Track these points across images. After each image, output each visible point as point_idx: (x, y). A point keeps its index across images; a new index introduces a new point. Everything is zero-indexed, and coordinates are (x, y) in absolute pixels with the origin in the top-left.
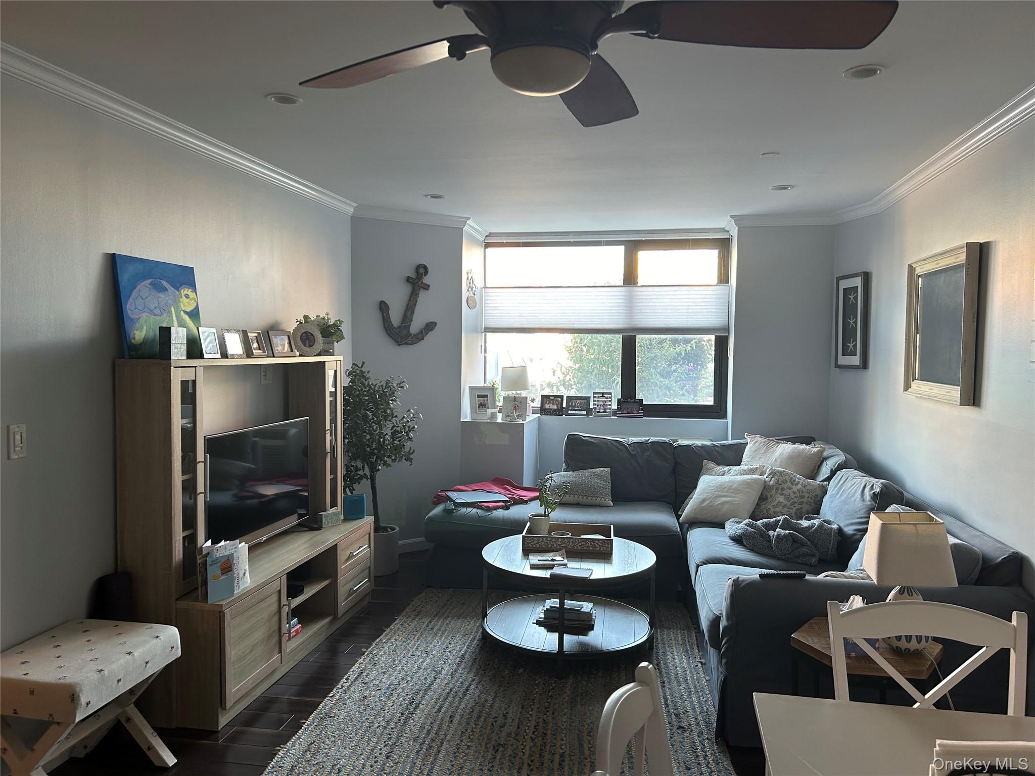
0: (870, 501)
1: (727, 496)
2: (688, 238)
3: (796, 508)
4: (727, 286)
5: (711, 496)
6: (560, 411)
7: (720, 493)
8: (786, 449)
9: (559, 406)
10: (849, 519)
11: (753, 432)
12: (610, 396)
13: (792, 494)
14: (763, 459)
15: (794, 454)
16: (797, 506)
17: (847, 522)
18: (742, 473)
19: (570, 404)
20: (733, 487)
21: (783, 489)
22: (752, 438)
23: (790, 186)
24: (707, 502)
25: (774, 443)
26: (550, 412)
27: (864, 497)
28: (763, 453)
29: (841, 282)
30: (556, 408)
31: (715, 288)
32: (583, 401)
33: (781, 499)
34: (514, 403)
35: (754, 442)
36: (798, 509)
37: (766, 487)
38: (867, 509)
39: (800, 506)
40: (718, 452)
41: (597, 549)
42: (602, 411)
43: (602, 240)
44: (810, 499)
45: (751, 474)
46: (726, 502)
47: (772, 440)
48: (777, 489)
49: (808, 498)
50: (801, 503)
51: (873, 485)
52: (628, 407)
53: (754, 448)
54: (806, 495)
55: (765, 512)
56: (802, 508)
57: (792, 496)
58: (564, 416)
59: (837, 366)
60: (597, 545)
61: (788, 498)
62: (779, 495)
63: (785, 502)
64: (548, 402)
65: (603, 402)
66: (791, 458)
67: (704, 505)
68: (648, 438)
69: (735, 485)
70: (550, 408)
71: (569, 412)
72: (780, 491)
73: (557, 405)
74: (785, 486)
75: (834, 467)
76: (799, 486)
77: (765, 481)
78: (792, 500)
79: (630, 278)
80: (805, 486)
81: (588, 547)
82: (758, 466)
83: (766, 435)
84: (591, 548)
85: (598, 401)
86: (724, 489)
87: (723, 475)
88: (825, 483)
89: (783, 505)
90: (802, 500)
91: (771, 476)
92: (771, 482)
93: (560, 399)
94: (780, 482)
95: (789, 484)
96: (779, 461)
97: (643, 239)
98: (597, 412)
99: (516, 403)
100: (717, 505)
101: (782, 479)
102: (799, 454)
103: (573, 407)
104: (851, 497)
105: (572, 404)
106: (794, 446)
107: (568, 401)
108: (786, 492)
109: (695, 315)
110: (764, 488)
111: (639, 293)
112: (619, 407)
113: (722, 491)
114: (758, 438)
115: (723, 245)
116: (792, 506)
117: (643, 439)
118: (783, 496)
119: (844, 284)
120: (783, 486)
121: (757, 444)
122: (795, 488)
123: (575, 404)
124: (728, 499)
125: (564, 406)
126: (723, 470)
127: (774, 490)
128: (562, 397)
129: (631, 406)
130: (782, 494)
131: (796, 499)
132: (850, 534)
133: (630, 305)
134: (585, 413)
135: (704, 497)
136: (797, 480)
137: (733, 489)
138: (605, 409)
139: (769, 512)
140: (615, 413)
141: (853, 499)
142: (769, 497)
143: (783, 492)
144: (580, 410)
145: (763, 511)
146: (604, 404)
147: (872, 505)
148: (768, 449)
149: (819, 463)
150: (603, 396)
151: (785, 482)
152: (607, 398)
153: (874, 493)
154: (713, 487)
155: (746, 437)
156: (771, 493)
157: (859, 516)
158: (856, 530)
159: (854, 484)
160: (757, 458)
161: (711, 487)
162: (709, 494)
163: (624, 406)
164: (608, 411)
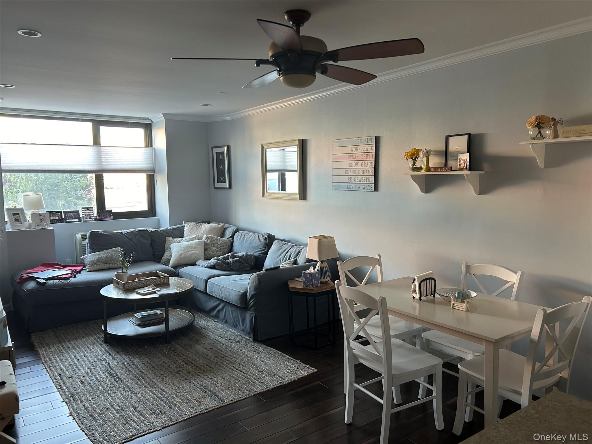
0: (264, 241)
1: (193, 251)
2: (130, 121)
3: (222, 251)
4: (151, 148)
5: (184, 252)
6: (61, 221)
7: (188, 250)
8: (205, 227)
9: (60, 217)
10: (254, 250)
11: (187, 221)
12: (92, 209)
13: (218, 245)
14: (197, 233)
15: (212, 228)
16: (222, 250)
17: (254, 251)
18: (190, 240)
19: (67, 216)
20: (193, 246)
21: (214, 244)
22: (187, 223)
23: (209, 105)
24: (183, 255)
25: (199, 225)
26: (55, 221)
27: (260, 240)
28: (196, 230)
29: (214, 149)
30: (58, 219)
31: (143, 149)
32: (75, 214)
33: (215, 248)
34: (39, 217)
35: (189, 225)
36: (223, 251)
37: (206, 244)
38: (263, 244)
39: (223, 250)
40: (171, 232)
41: (162, 282)
42: (88, 218)
43: (79, 118)
44: (226, 247)
45: (194, 240)
46: (193, 253)
47: (197, 223)
48: (212, 244)
49: (226, 246)
50: (224, 249)
51: (263, 235)
52: (104, 214)
53: (190, 228)
54: (225, 245)
55: (209, 255)
56: (224, 251)
57: (219, 246)
58: (64, 223)
59: (215, 188)
60: (162, 280)
61: (217, 248)
62: (212, 247)
63: (217, 250)
64: (52, 216)
65: (88, 213)
66: (211, 230)
67: (182, 257)
68: (134, 229)
69: (194, 245)
70: (54, 219)
71: (67, 220)
72: (213, 245)
73: (58, 217)
74: (215, 242)
75: (233, 231)
76: (221, 242)
77: (205, 242)
78: (220, 248)
79: (97, 142)
80: (223, 241)
81: (158, 282)
82: (196, 236)
83: (193, 221)
84: (159, 282)
85: (85, 213)
86: (189, 247)
87: (179, 242)
88: (230, 239)
89: (216, 251)
90: (224, 247)
91: (207, 239)
92: (208, 242)
93: (60, 213)
94: (212, 241)
95: (216, 241)
96: (205, 232)
97: (104, 120)
98: (86, 219)
99: (41, 217)
100: (189, 256)
101: (212, 239)
102: (214, 228)
103: (68, 217)
104: (252, 241)
105: (68, 216)
106: (209, 225)
107: (65, 214)
108: (216, 245)
109: (137, 163)
110: (205, 245)
111: (104, 150)
112: (98, 215)
113: (189, 249)
114: (190, 223)
115: (148, 127)
116: (220, 251)
117: (132, 230)
118: (215, 247)
119: (216, 150)
120: (214, 242)
121: (191, 226)
122: (219, 243)
123: (70, 215)
124: (193, 252)
125: (63, 217)
126: (178, 240)
127: (210, 245)
128: (61, 212)
129: (105, 214)
130: (214, 246)
131: (221, 247)
132: (257, 256)
133: (99, 156)
134: (78, 220)
135: (181, 253)
136: (219, 239)
137: (194, 247)
138: (90, 217)
139: (211, 255)
140: (96, 219)
141: (254, 242)
142: (208, 249)
143: (215, 245)
144: (74, 219)
145: (207, 255)
146: (89, 214)
147: (265, 242)
148: (197, 228)
149: (223, 231)
150: (88, 210)
151: (214, 241)
152: (91, 210)
153: (265, 237)
154: (183, 247)
155: (184, 223)
156: (209, 247)
157: (260, 248)
158: (260, 254)
159: (251, 236)
160: (193, 232)
161: (182, 248)
162: (182, 251)
163: (101, 214)
164: (92, 218)
